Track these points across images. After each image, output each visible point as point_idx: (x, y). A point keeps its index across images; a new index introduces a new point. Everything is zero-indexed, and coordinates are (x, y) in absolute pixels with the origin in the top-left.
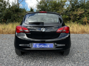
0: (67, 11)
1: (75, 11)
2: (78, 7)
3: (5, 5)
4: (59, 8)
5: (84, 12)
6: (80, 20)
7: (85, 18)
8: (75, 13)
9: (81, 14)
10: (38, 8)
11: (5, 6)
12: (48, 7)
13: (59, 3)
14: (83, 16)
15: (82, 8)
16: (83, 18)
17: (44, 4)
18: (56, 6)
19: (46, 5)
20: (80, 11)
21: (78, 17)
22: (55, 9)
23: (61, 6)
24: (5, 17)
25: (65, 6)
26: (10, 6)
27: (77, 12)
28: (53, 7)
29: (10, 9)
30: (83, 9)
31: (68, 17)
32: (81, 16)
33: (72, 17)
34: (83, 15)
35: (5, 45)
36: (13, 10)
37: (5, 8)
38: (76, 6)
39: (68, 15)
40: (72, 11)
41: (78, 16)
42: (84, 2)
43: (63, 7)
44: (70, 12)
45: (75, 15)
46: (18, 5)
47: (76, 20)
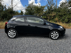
0: (45, 14)
1: (51, 14)
2: (52, 11)
4: (40, 11)
6: (53, 20)
7: (57, 18)
8: (50, 15)
9: (55, 15)
10: (26, 11)
11: (3, 9)
12: (33, 11)
13: (40, 8)
14: (56, 17)
15: (55, 12)
16: (55, 18)
17: (30, 9)
18: (38, 10)
20: (53, 14)
21: (52, 18)
22: (37, 12)
23: (41, 10)
24: (2, 17)
25: (44, 10)
26: (6, 9)
28: (36, 11)
29: (6, 11)
32: (54, 17)
33: (48, 18)
34: (56, 16)
35: (2, 36)
36: (8, 12)
38: (51, 11)
39: (46, 16)
42: (56, 8)
43: (43, 11)
44: (47, 14)
45: (51, 16)
46: (12, 8)
47: (51, 20)
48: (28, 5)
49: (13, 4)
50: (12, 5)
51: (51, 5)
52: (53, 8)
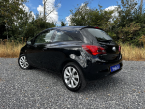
0: (114, 27)
1: (126, 27)
2: (131, 20)
3: (27, 19)
4: (103, 21)
5: (139, 27)
6: (133, 40)
7: (142, 37)
8: (126, 29)
9: (136, 31)
10: (72, 23)
12: (86, 21)
13: (102, 14)
14: (139, 35)
15: (137, 22)
16: (138, 37)
17: (80, 17)
18: (98, 20)
19: (83, 18)
20: (133, 27)
21: (130, 36)
22: (96, 24)
23: (105, 19)
24: (26, 34)
25: (111, 20)
26: (33, 19)
27: (129, 28)
28: (93, 21)
29: (33, 23)
30: (138, 24)
31: (115, 35)
32: (136, 34)
33: (121, 36)
34: (139, 32)
36: (37, 25)
37: (27, 22)
38: (128, 20)
39: (115, 33)
40: (121, 27)
41: (131, 34)
42: (141, 13)
43: (107, 21)
44: (118, 27)
46: (45, 18)
47: (128, 40)
48: (76, 10)
49: (46, 10)
50: (44, 11)
51: (127, 8)
52: (133, 15)
